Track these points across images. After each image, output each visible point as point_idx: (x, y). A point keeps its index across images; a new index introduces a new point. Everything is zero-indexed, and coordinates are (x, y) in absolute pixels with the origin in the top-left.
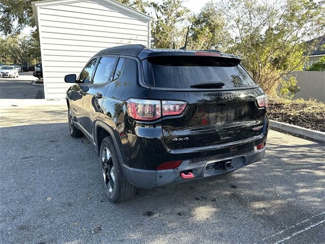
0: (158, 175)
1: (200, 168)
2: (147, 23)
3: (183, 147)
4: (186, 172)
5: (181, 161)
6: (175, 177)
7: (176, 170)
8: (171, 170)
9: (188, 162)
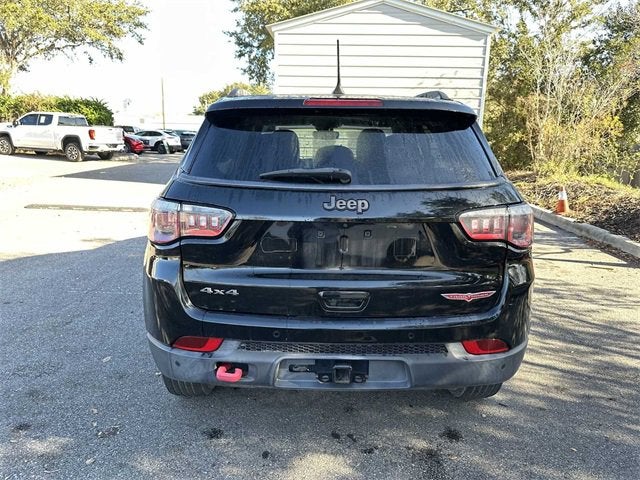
0: (174, 360)
1: (263, 364)
2: (483, 41)
3: (227, 311)
4: (231, 367)
5: (220, 340)
6: (205, 371)
7: (206, 357)
8: (197, 355)
9: (234, 344)
